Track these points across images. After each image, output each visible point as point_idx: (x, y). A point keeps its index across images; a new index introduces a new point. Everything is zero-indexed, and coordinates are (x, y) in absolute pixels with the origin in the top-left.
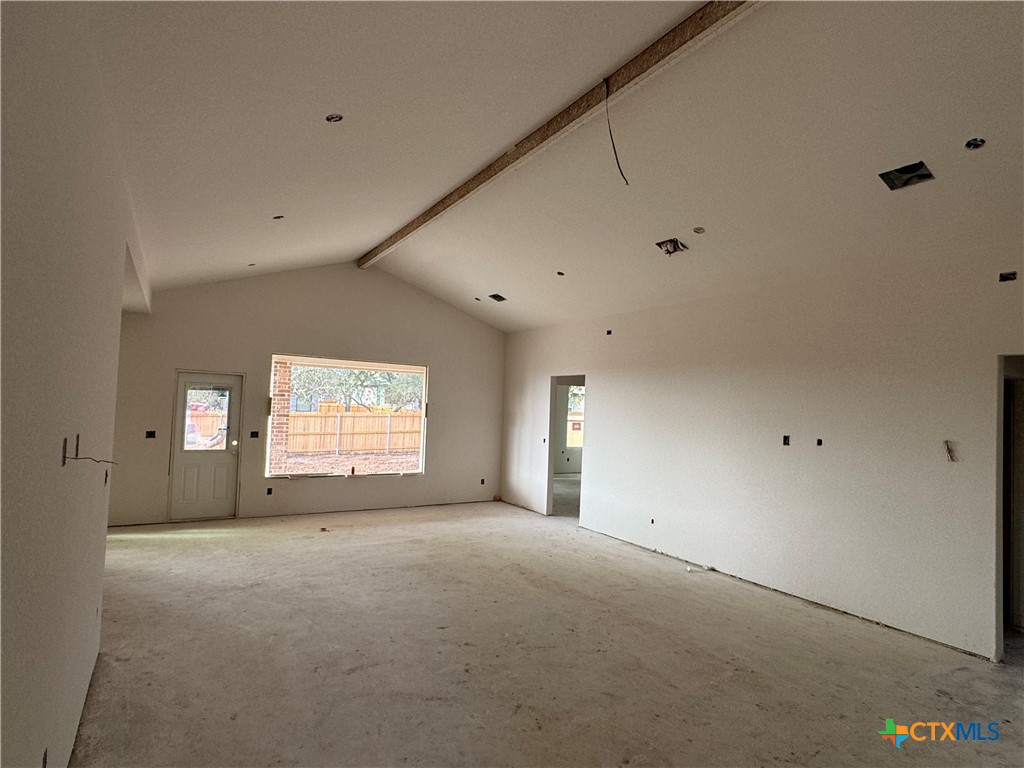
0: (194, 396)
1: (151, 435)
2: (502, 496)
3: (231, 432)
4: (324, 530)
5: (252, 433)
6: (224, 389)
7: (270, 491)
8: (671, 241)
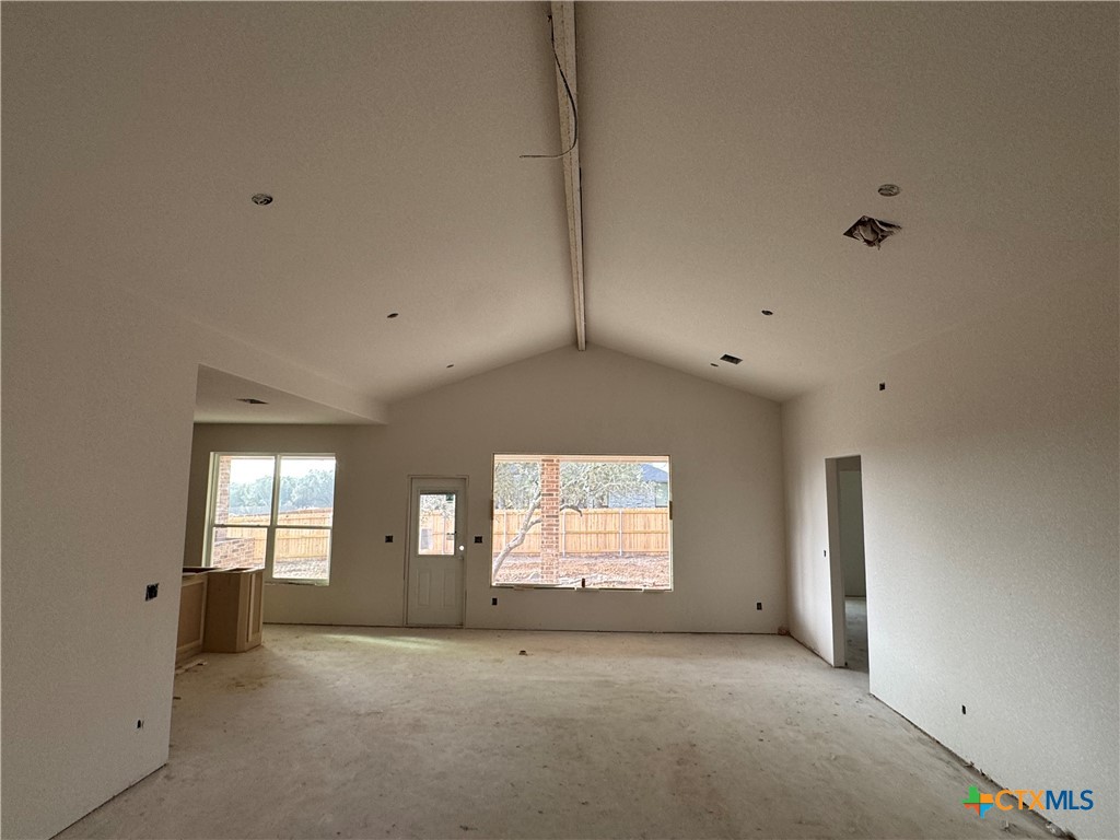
0: (427, 502)
1: (389, 539)
2: (787, 631)
3: (458, 537)
4: (523, 653)
5: (476, 538)
6: (451, 494)
7: (495, 602)
8: (861, 223)
